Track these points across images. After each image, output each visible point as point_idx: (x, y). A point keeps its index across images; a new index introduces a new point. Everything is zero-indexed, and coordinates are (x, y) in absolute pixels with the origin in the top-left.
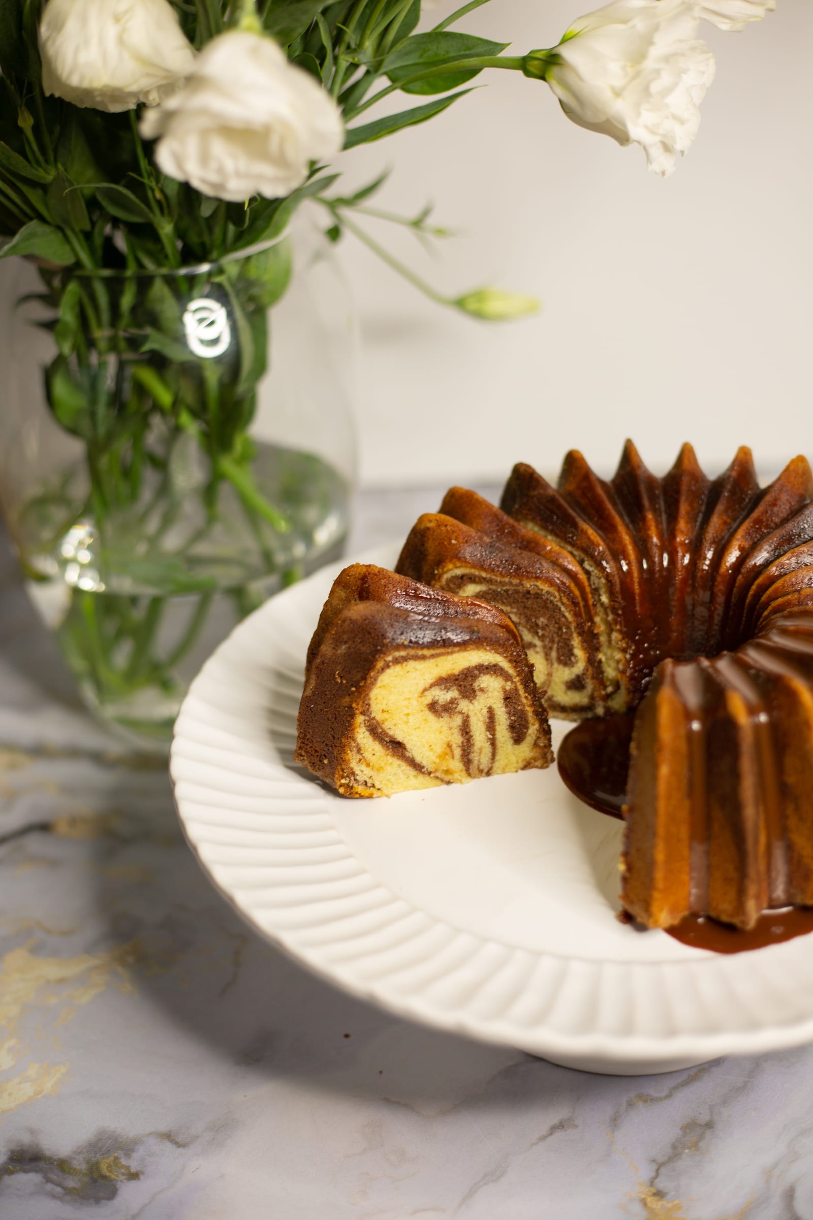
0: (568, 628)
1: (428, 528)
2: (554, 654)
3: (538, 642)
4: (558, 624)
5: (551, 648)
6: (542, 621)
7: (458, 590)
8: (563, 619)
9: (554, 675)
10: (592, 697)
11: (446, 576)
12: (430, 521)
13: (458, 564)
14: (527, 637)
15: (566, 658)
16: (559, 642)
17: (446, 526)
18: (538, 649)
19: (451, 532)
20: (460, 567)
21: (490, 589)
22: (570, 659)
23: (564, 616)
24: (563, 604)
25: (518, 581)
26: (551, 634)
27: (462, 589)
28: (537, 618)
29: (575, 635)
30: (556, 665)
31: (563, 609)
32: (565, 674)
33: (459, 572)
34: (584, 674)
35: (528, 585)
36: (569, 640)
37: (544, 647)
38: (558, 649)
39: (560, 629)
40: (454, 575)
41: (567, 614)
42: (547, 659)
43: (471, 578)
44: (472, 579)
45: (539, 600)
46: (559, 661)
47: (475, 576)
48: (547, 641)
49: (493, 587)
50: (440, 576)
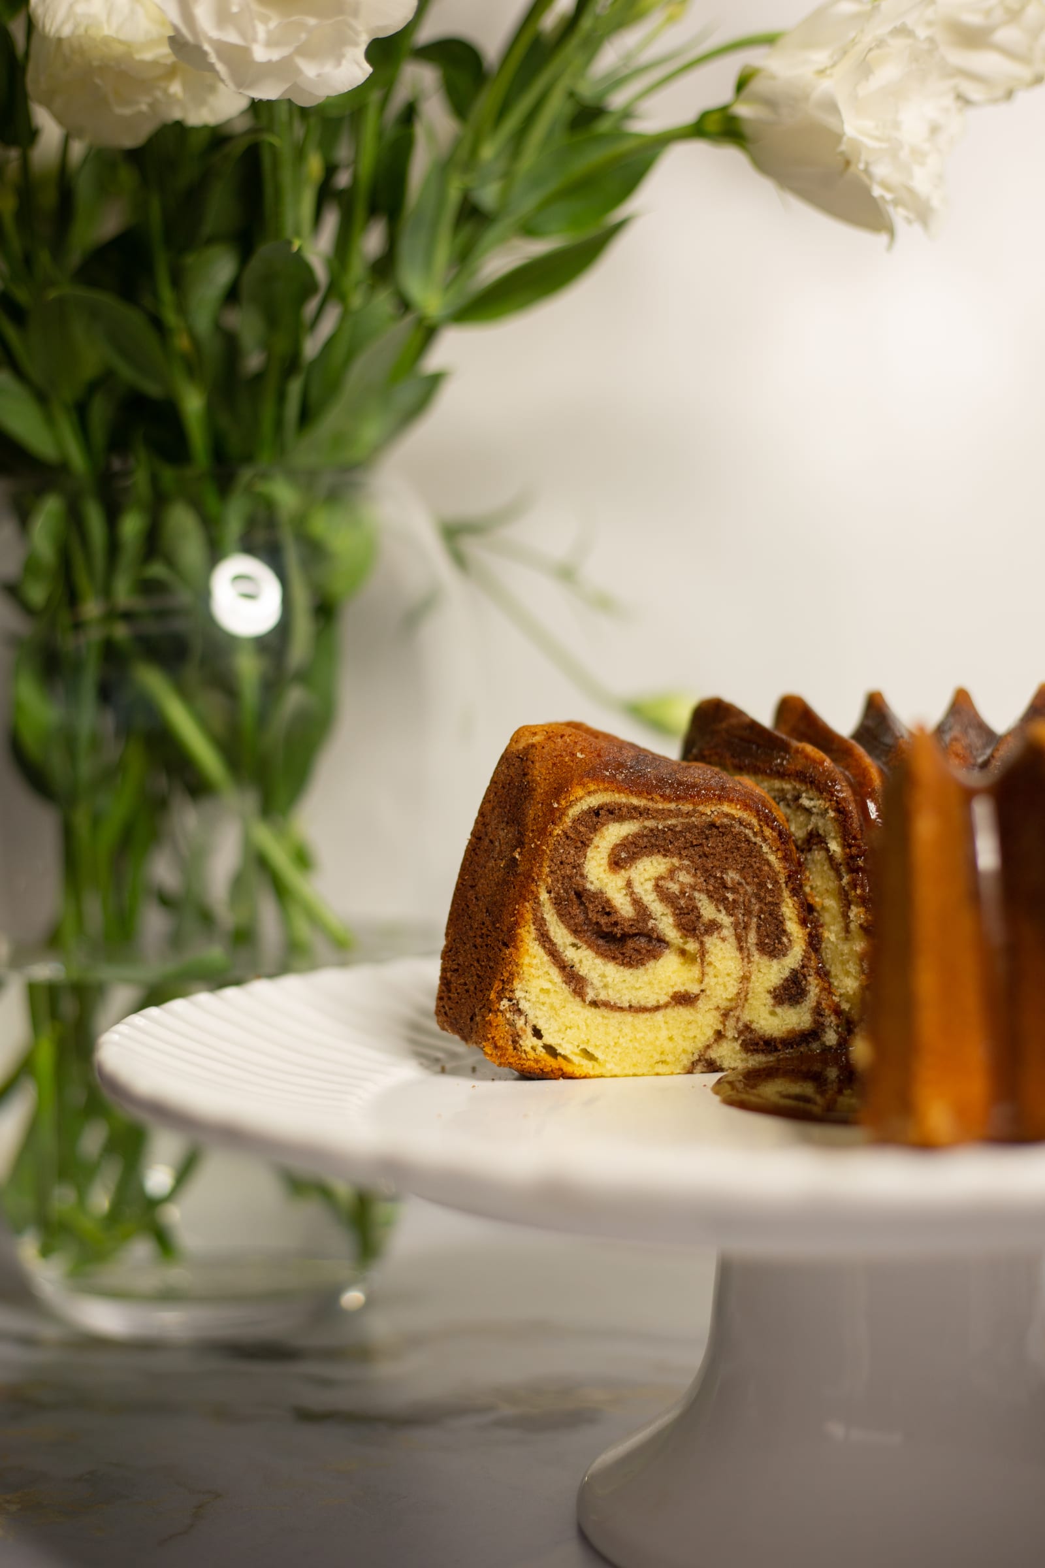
0: (776, 882)
1: (533, 746)
2: (752, 938)
3: (724, 919)
4: (758, 877)
5: (746, 927)
6: (732, 876)
7: (592, 836)
8: (766, 868)
9: (753, 978)
10: (818, 1011)
11: (574, 811)
12: (535, 734)
13: (592, 787)
14: (708, 910)
15: (773, 945)
16: (761, 911)
17: (562, 736)
18: (725, 932)
19: (572, 744)
20: (595, 792)
21: (645, 828)
22: (780, 942)
23: (768, 863)
24: (765, 840)
25: (691, 807)
26: (747, 898)
27: (598, 833)
28: (724, 870)
29: (786, 894)
30: (756, 956)
31: (765, 849)
32: (772, 973)
33: (594, 801)
34: (803, 967)
35: (710, 810)
36: (777, 905)
37: (736, 925)
38: (759, 927)
39: (761, 885)
40: (585, 807)
41: (772, 858)
42: (741, 949)
43: (611, 812)
44: (614, 813)
45: (727, 839)
46: (762, 947)
47: (620, 807)
48: (739, 913)
49: (650, 824)
50: (563, 813)
